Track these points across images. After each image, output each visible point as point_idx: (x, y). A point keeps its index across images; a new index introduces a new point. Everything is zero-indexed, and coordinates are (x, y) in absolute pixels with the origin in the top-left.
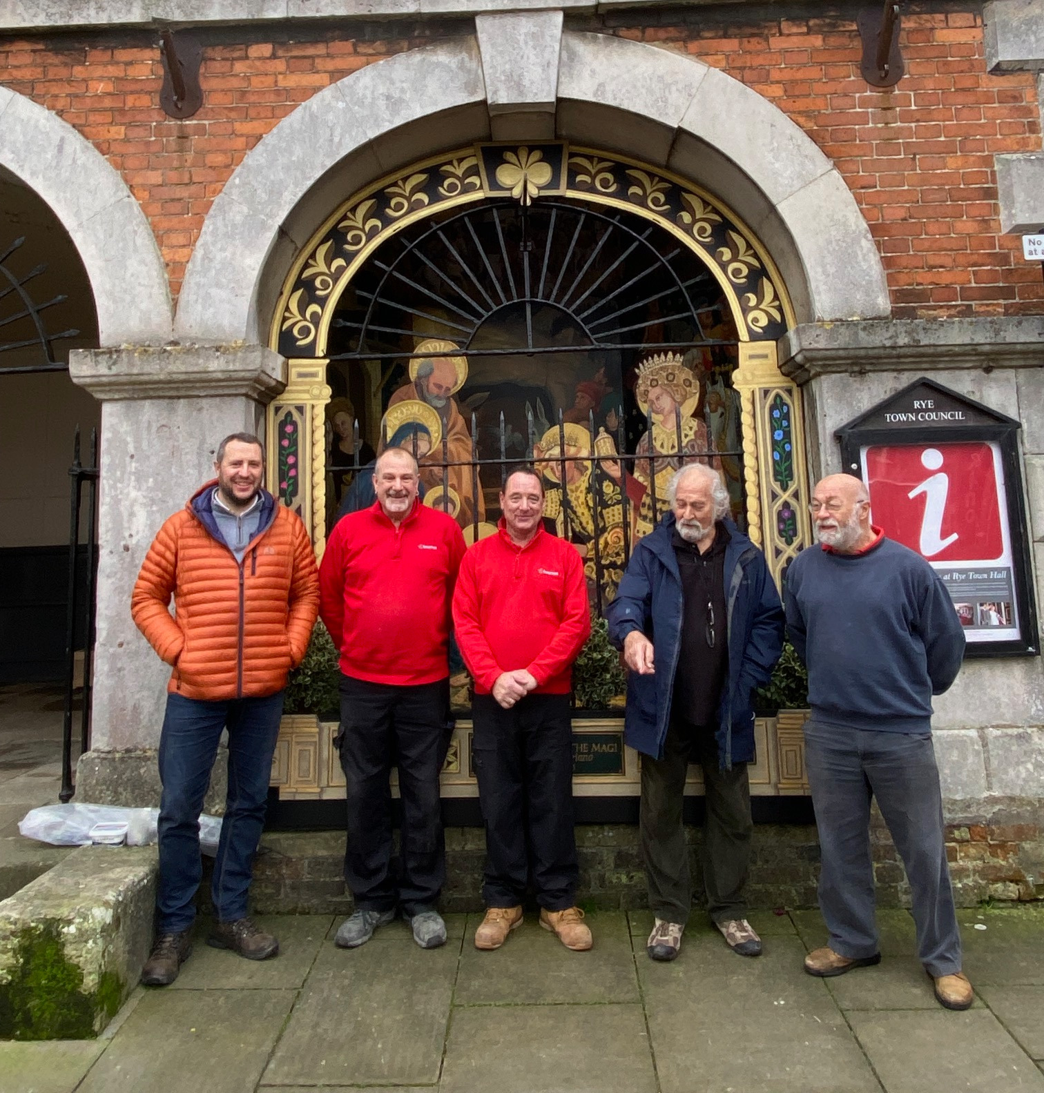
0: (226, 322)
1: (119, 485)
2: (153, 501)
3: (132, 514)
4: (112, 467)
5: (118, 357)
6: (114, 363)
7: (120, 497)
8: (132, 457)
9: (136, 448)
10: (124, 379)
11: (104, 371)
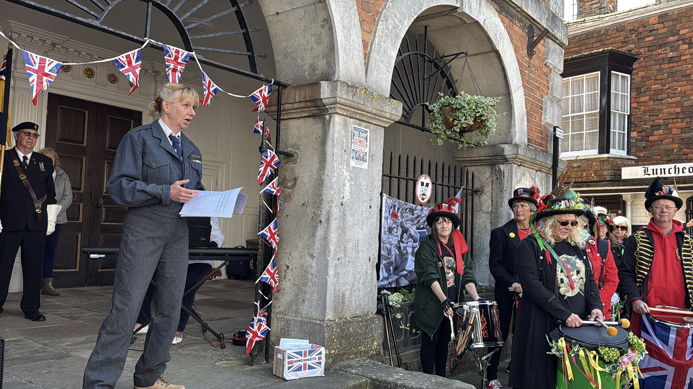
0: (384, 85)
1: (340, 167)
2: (352, 178)
3: (344, 185)
5: (356, 91)
6: (355, 94)
7: (340, 174)
8: (345, 151)
9: (347, 146)
10: (356, 105)
11: (350, 98)
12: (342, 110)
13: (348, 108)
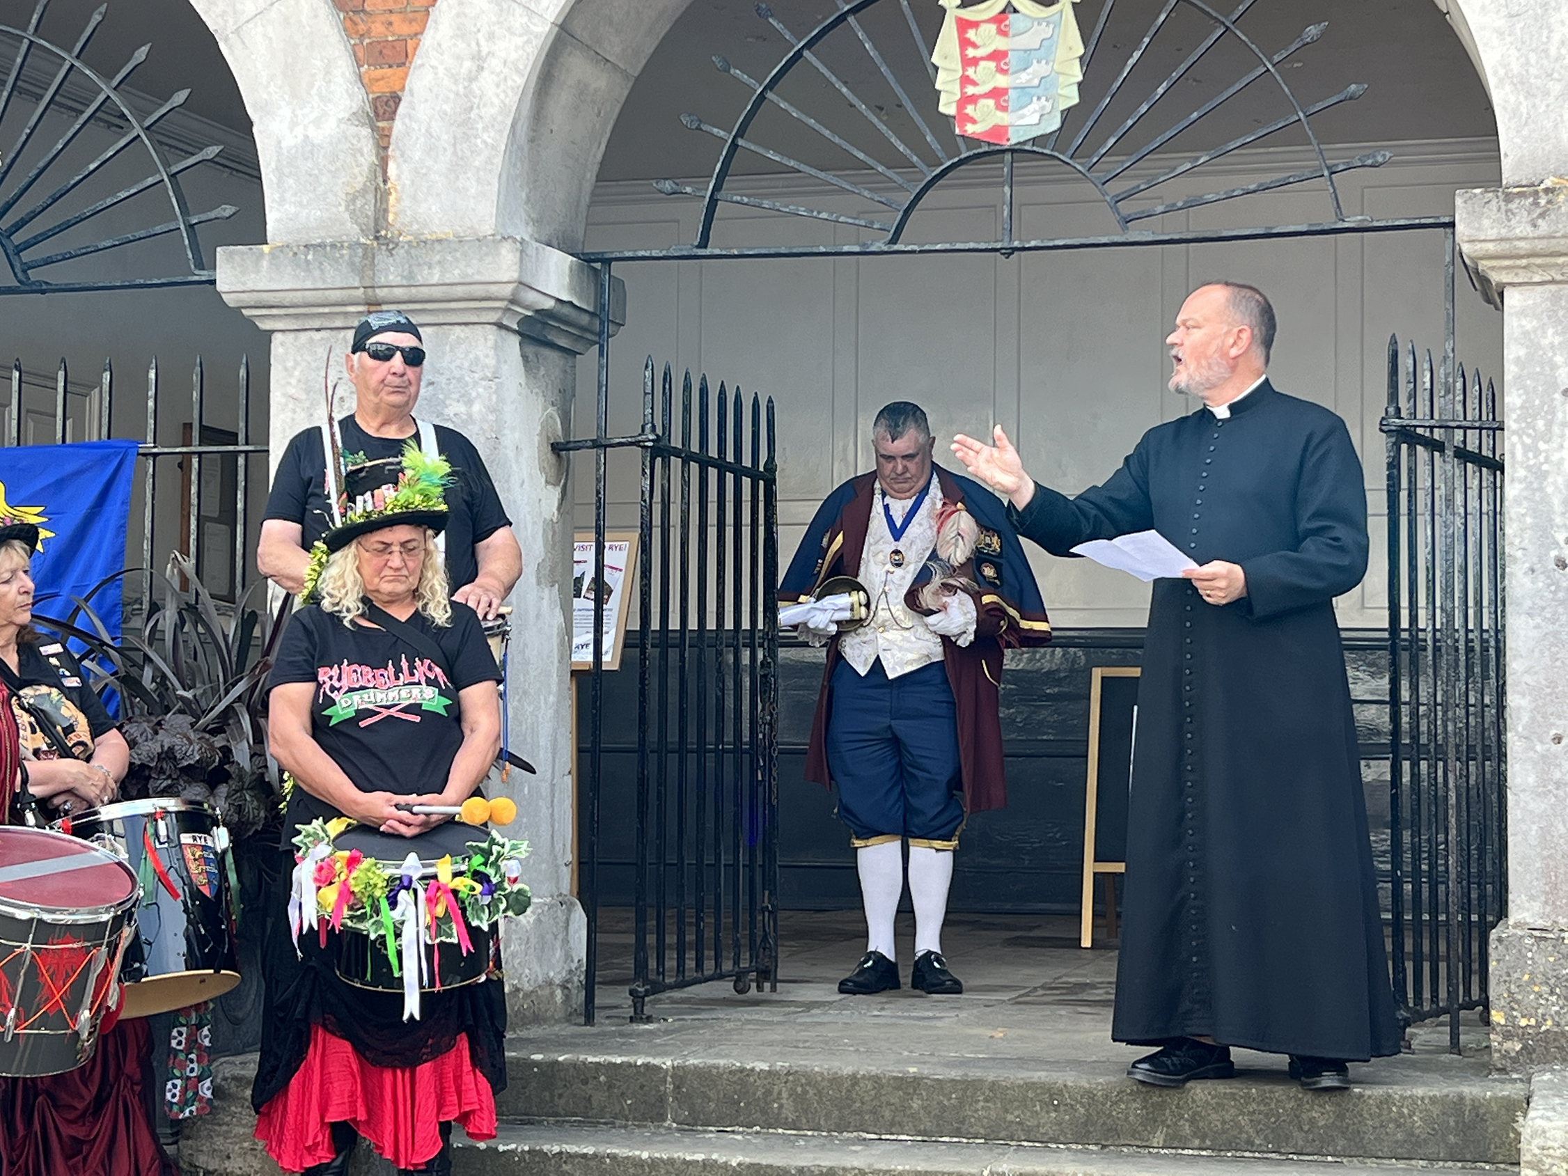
4: (1528, 412)
5: (1549, 202)
6: (1542, 215)
7: (1545, 467)
11: (1528, 230)
12: (1520, 271)
13: (1539, 261)
